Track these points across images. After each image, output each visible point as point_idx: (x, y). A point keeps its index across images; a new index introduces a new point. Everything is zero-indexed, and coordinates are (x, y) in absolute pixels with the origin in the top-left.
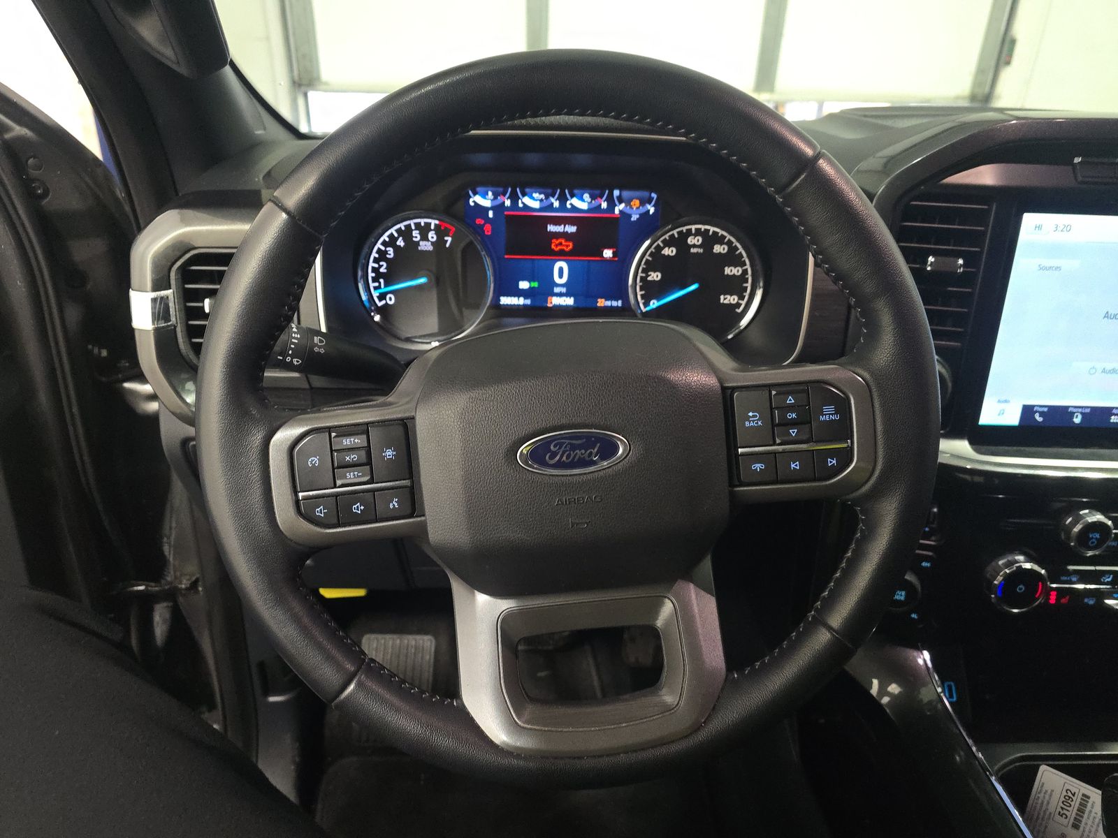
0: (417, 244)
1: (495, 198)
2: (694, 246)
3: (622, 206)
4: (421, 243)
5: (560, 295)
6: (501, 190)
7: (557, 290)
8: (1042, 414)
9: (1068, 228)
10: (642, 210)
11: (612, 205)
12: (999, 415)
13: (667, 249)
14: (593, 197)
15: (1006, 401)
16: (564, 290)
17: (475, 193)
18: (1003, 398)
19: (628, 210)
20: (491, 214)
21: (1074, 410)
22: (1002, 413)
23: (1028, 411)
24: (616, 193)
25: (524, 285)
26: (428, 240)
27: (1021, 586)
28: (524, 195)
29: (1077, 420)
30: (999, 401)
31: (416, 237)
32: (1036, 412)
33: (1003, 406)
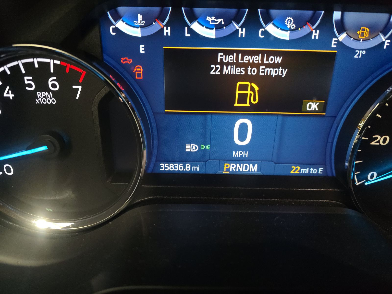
0: (33, 94)
1: (148, 24)
3: (342, 37)
4: (39, 94)
5: (240, 160)
6: (156, 10)
7: (236, 154)
10: (373, 43)
11: (327, 35)
16: (246, 154)
17: (117, 17)
19: (351, 44)
20: (142, 49)
24: (337, 15)
25: (190, 148)
26: (49, 91)
28: (193, 19)
31: (30, 86)
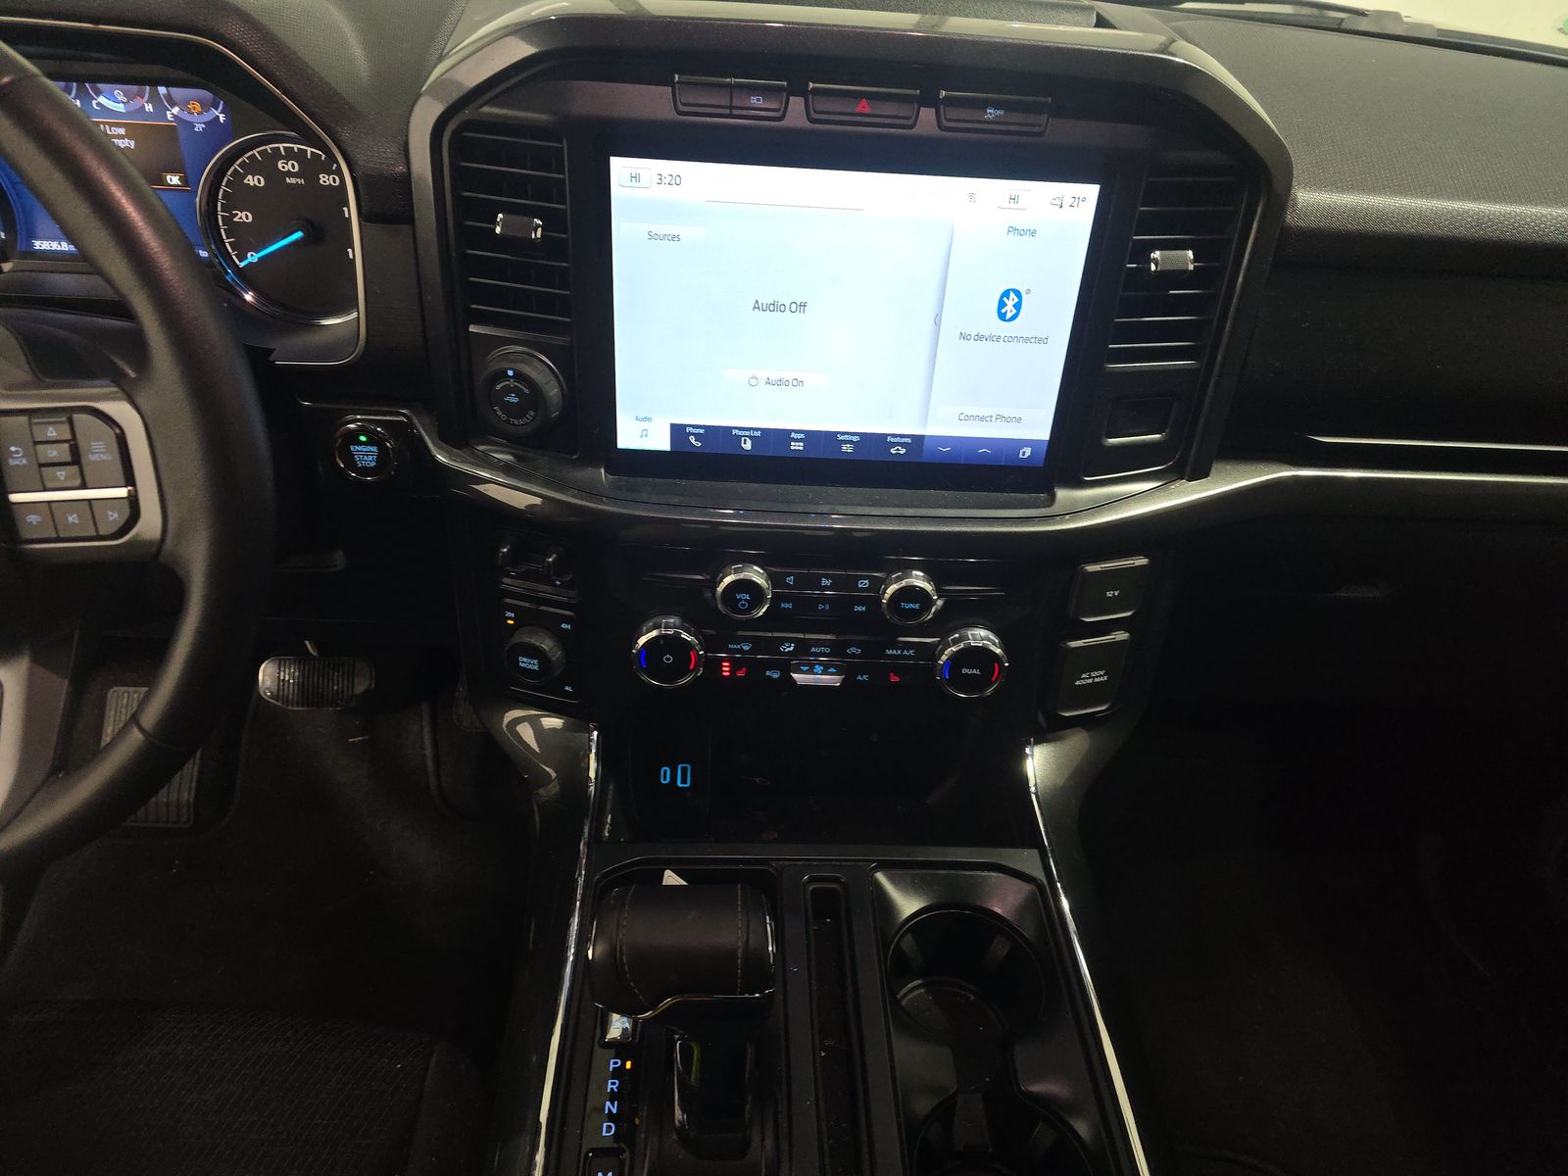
2: (290, 174)
3: (176, 110)
8: (698, 437)
9: (676, 180)
10: (208, 117)
11: (160, 110)
12: (641, 436)
13: (250, 177)
14: (130, 97)
15: (647, 419)
18: (642, 416)
19: (186, 116)
21: (740, 433)
22: (645, 433)
23: (678, 431)
24: (162, 91)
27: (668, 656)
29: (748, 446)
30: (637, 419)
32: (690, 434)
33: (645, 425)
